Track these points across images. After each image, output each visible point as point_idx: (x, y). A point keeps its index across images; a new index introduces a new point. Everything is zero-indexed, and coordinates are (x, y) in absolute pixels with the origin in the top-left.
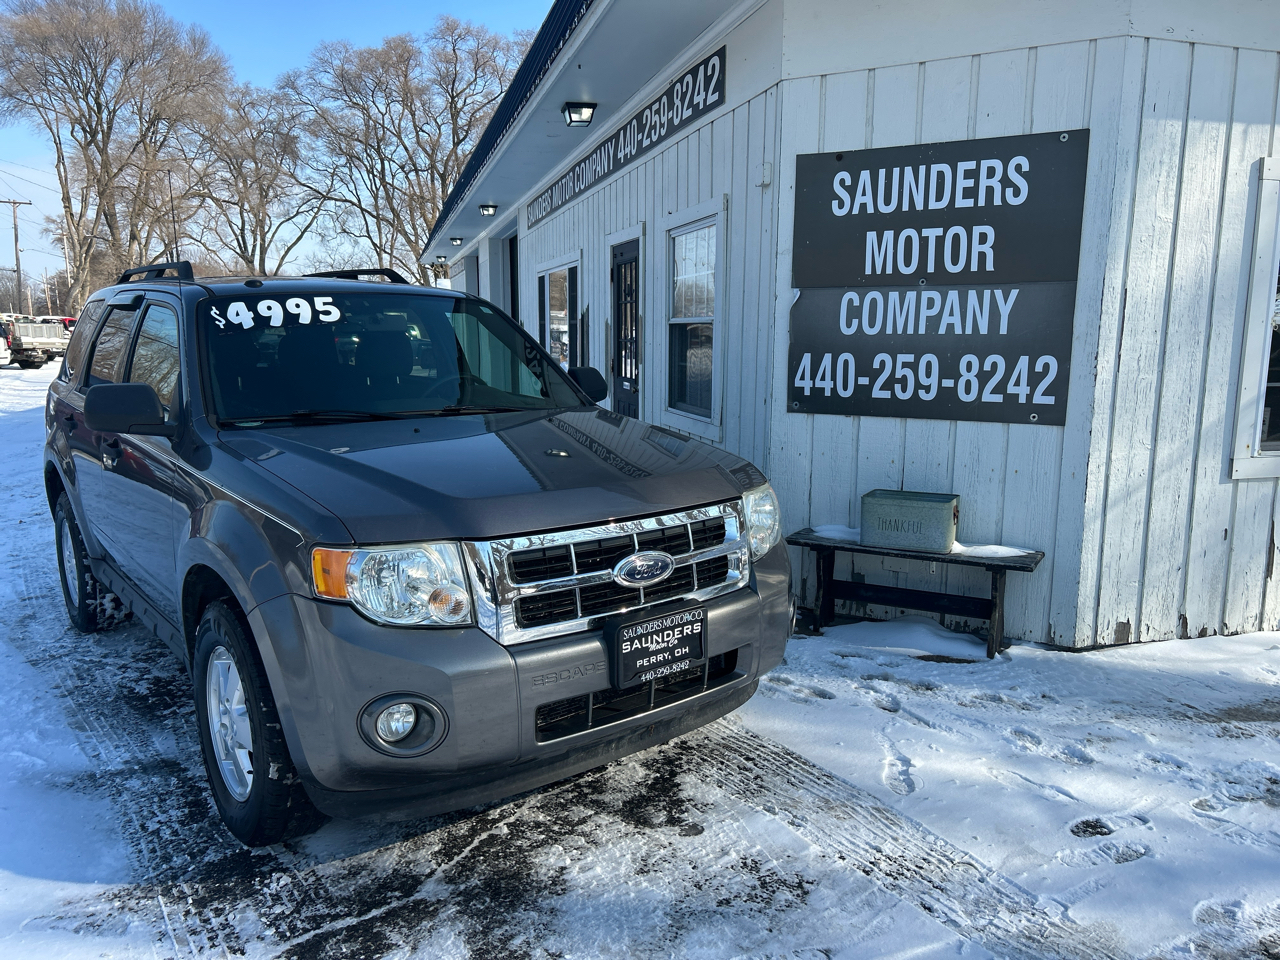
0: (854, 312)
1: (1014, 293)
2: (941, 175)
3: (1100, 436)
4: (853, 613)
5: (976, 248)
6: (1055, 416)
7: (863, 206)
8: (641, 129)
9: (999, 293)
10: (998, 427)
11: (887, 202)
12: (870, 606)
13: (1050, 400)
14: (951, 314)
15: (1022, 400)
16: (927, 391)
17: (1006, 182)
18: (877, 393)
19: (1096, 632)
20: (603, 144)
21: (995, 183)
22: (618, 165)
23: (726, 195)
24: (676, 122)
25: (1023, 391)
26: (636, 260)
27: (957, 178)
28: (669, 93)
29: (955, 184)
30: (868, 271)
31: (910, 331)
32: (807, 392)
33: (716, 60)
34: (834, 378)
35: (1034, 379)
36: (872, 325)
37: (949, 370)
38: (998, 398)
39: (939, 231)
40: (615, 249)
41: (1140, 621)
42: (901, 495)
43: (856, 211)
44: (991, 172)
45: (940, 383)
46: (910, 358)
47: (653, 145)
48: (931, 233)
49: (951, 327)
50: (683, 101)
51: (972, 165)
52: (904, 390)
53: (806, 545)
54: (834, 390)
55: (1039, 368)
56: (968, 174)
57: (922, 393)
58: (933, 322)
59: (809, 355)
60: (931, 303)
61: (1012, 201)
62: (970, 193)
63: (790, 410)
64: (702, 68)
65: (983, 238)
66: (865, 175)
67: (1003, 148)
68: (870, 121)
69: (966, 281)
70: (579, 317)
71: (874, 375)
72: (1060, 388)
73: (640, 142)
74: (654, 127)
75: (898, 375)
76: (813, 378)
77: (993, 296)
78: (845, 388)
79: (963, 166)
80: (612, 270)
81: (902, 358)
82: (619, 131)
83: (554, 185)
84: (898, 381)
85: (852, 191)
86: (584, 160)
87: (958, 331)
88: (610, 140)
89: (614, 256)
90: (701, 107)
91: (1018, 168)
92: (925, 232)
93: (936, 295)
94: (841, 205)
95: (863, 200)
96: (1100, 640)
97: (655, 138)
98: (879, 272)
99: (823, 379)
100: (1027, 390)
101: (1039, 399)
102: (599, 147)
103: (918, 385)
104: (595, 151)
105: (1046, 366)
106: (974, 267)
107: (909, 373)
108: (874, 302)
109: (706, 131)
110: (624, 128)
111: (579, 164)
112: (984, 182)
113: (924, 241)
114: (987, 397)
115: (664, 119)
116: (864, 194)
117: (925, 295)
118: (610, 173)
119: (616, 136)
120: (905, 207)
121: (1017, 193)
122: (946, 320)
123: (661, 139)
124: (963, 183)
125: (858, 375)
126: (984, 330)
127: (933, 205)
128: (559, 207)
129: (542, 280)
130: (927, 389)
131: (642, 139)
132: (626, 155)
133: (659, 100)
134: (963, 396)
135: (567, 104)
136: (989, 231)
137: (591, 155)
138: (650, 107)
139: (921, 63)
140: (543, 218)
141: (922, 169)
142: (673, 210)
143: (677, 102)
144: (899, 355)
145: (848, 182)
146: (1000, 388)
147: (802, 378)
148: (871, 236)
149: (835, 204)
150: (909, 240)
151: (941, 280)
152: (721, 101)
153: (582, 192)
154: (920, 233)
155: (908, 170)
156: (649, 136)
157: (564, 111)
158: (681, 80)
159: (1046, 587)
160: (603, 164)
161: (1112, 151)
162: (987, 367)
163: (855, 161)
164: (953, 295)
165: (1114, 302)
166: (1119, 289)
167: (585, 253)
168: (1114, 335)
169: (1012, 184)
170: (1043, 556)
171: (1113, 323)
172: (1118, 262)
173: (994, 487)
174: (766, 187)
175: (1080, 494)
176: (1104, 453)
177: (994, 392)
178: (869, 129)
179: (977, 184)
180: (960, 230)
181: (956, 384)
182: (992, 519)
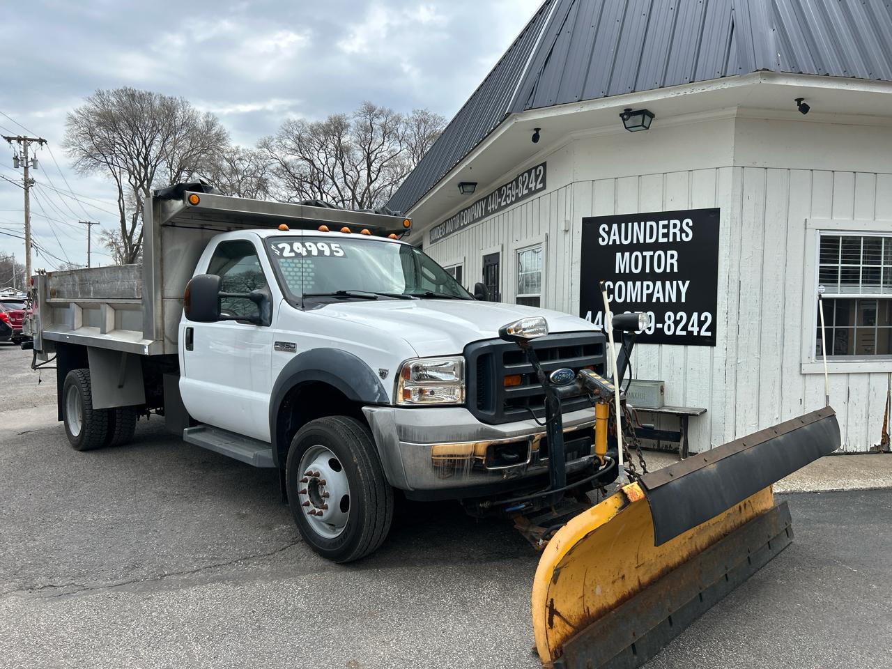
0: (611, 291)
1: (688, 283)
2: (651, 227)
3: (731, 350)
5: (669, 261)
6: (711, 341)
7: (614, 241)
8: (500, 196)
9: (680, 282)
10: (682, 347)
11: (626, 239)
13: (709, 334)
14: (658, 292)
15: (695, 334)
16: (650, 330)
17: (682, 231)
20: (479, 201)
21: (677, 231)
22: (487, 214)
23: (546, 234)
24: (520, 195)
25: (695, 330)
26: (498, 264)
27: (659, 228)
28: (517, 180)
29: (658, 232)
30: (617, 272)
31: (639, 300)
33: (541, 168)
34: (603, 323)
35: (701, 324)
36: (620, 297)
37: (660, 319)
38: (684, 333)
39: (651, 253)
40: (485, 257)
43: (611, 243)
44: (675, 226)
45: (656, 325)
47: (507, 205)
48: (648, 254)
49: (658, 299)
50: (523, 185)
51: (666, 222)
55: (703, 318)
56: (664, 227)
57: (647, 331)
58: (650, 296)
59: (591, 311)
60: (648, 287)
61: (685, 239)
62: (665, 235)
64: (534, 170)
65: (672, 256)
66: (615, 226)
67: (680, 215)
68: (615, 202)
69: (664, 277)
72: (713, 328)
73: (499, 203)
74: (509, 196)
77: (677, 283)
79: (662, 223)
80: (483, 269)
82: (488, 196)
83: (448, 220)
85: (609, 233)
86: (467, 209)
87: (662, 300)
88: (483, 199)
89: (485, 261)
90: (533, 189)
91: (687, 224)
92: (645, 253)
93: (650, 283)
94: (604, 240)
95: (614, 238)
97: (509, 202)
98: (622, 272)
100: (698, 329)
101: (703, 333)
102: (476, 203)
104: (473, 205)
105: (706, 317)
106: (668, 270)
108: (620, 286)
109: (536, 202)
110: (492, 195)
111: (463, 211)
112: (671, 230)
113: (644, 258)
114: (679, 333)
115: (514, 193)
116: (615, 235)
117: (645, 283)
118: (482, 217)
119: (487, 198)
120: (635, 242)
121: (687, 235)
122: (656, 295)
123: (512, 203)
124: (662, 231)
126: (674, 300)
127: (648, 241)
128: (451, 233)
131: (501, 202)
132: (492, 209)
133: (512, 183)
134: (667, 332)
135: (463, 183)
136: (675, 253)
137: (471, 206)
138: (506, 186)
139: (640, 176)
140: (440, 238)
141: (642, 224)
142: (519, 240)
143: (520, 186)
145: (607, 229)
146: (684, 328)
148: (619, 255)
150: (637, 257)
151: (653, 277)
152: (544, 188)
153: (465, 226)
154: (642, 254)
155: (636, 224)
156: (505, 200)
157: (459, 186)
158: (522, 175)
159: (708, 427)
160: (478, 212)
161: (729, 218)
162: (678, 318)
163: (610, 220)
164: (659, 283)
165: (734, 287)
166: (736, 281)
167: (467, 259)
168: (735, 302)
169: (685, 232)
170: (706, 410)
171: (735, 297)
172: (735, 269)
173: (681, 376)
174: (566, 231)
175: (723, 380)
176: (734, 360)
177: (681, 330)
178: (616, 206)
179: (668, 231)
180: (661, 253)
181: (663, 326)
182: (682, 392)
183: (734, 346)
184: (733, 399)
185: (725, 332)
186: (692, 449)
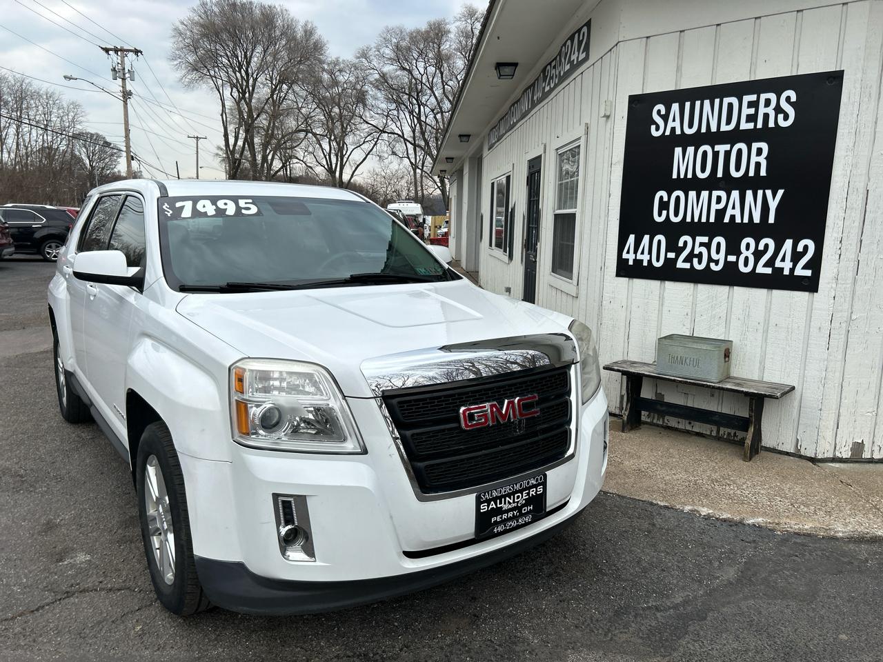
0: (664, 206)
1: (780, 192)
2: (730, 106)
3: (842, 300)
4: (655, 421)
5: (754, 159)
6: (810, 285)
7: (673, 129)
8: (545, 79)
9: (769, 193)
10: (764, 292)
11: (691, 126)
12: (667, 417)
13: (808, 273)
14: (734, 208)
15: (786, 272)
16: (717, 264)
17: (778, 110)
18: (681, 264)
19: (835, 448)
20: (527, 89)
21: (770, 111)
22: (534, 105)
23: (587, 123)
24: (563, 73)
25: (787, 266)
26: (540, 170)
27: (742, 108)
28: (560, 53)
29: (741, 113)
30: (675, 176)
31: (704, 220)
32: (631, 263)
33: (585, 29)
34: (650, 253)
35: (796, 257)
36: (676, 214)
37: (733, 249)
38: (769, 271)
39: (727, 147)
40: (530, 161)
41: (873, 443)
42: (692, 338)
43: (668, 133)
44: (768, 103)
45: (726, 258)
46: (705, 239)
47: (551, 90)
48: (722, 148)
49: (733, 217)
50: (565, 59)
51: (753, 98)
52: (700, 262)
53: (618, 371)
54: (650, 261)
55: (800, 248)
56: (750, 105)
57: (712, 265)
58: (721, 213)
59: (634, 236)
60: (719, 200)
61: (783, 124)
62: (752, 118)
63: (618, 275)
64: (577, 35)
65: (759, 152)
66: (675, 107)
67: (777, 85)
68: (679, 69)
69: (744, 184)
70: (510, 210)
71: (679, 251)
72: (815, 264)
73: (544, 88)
74: (552, 78)
75: (696, 252)
76: (635, 252)
78: (658, 260)
79: (747, 99)
80: (528, 177)
81: (700, 239)
82: (534, 82)
83: (501, 120)
84: (696, 256)
85: (665, 118)
86: (516, 102)
87: (738, 220)
88: (529, 87)
89: (529, 167)
90: (575, 62)
91: (788, 99)
92: (717, 148)
93: (723, 194)
94: (657, 129)
95: (674, 125)
96: (838, 454)
97: (552, 86)
98: (682, 176)
99: (642, 253)
100: (791, 265)
101: (799, 272)
102: (523, 93)
103: (710, 260)
104: (522, 96)
105: (806, 248)
106: (751, 173)
107: (704, 250)
108: (678, 198)
109: (579, 79)
110: (537, 79)
111: (513, 105)
112: (762, 110)
113: (716, 154)
114: (761, 269)
115: (557, 72)
116: (674, 120)
117: (715, 193)
118: (529, 111)
119: (533, 85)
120: (704, 130)
121: (786, 118)
122: (729, 212)
123: (556, 86)
124: (747, 111)
125: (667, 251)
126: (757, 219)
127: (724, 128)
128: (504, 135)
129: (493, 184)
130: (717, 262)
131: (545, 87)
132: (538, 98)
133: (555, 59)
134: (742, 268)
135: (497, 63)
136: (765, 146)
137: (520, 99)
138: (550, 64)
139: (718, 25)
140: (496, 142)
141: (717, 101)
142: (560, 135)
143: (563, 60)
144: (697, 238)
145: (663, 112)
146: (770, 263)
147: (628, 252)
148: (678, 151)
149: (653, 127)
150: (705, 153)
151: (728, 184)
152: (587, 58)
153: (515, 124)
154: (713, 148)
155: (707, 103)
156: (549, 84)
157: (496, 69)
158: (565, 44)
159: (795, 412)
160: (525, 106)
161: (858, 86)
162: (761, 247)
163: (667, 98)
164: (735, 194)
165: (857, 201)
166: (862, 191)
167: (515, 165)
168: (857, 224)
169: (782, 111)
170: (793, 388)
171: (857, 216)
172: (862, 170)
173: (759, 335)
174: (608, 117)
175: (825, 343)
176: (845, 314)
177: (765, 266)
178: (679, 74)
179: (757, 111)
180: (743, 146)
181: (738, 259)
182: (758, 359)
183: (848, 294)
184: (838, 375)
185: (835, 270)
186: (768, 440)
